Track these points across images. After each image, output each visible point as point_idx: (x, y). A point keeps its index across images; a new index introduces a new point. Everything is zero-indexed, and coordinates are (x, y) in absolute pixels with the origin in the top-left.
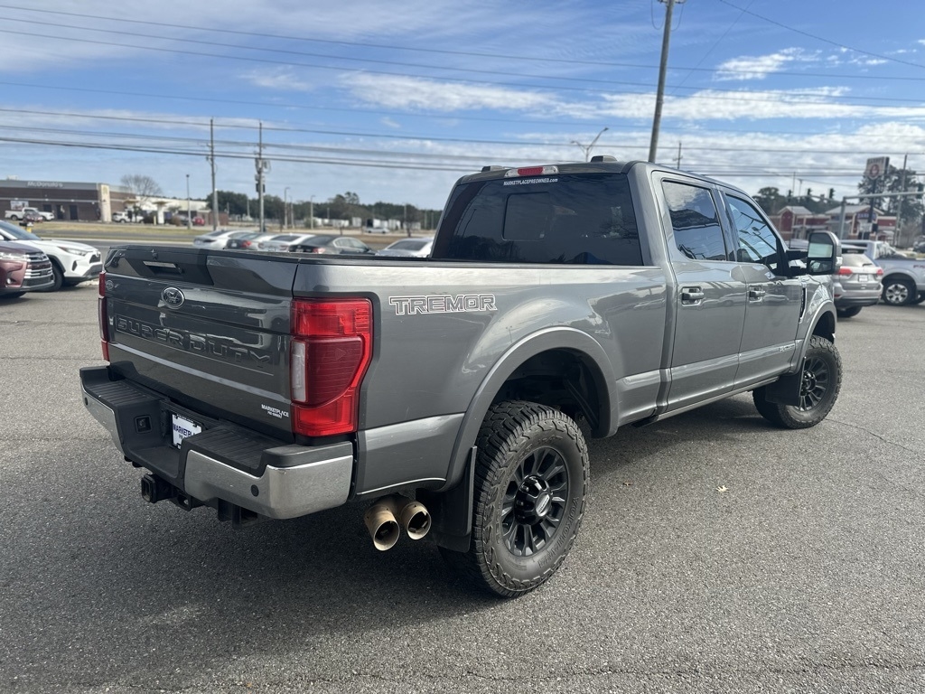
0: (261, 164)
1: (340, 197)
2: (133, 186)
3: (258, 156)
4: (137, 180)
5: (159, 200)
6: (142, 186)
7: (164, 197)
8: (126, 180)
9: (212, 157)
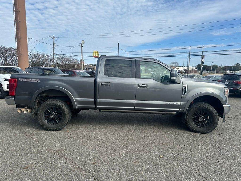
0: (203, 56)
1: (238, 64)
2: (173, 64)
3: (202, 55)
4: (174, 63)
5: (177, 67)
6: (175, 64)
7: (179, 66)
8: (171, 63)
9: (189, 56)
